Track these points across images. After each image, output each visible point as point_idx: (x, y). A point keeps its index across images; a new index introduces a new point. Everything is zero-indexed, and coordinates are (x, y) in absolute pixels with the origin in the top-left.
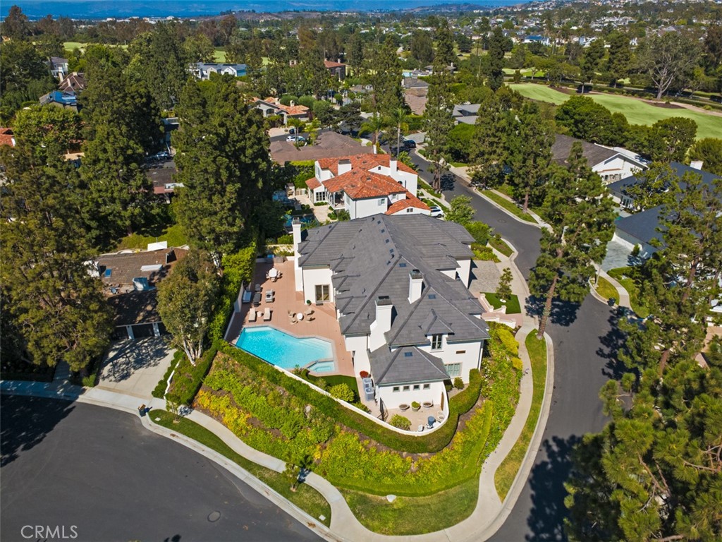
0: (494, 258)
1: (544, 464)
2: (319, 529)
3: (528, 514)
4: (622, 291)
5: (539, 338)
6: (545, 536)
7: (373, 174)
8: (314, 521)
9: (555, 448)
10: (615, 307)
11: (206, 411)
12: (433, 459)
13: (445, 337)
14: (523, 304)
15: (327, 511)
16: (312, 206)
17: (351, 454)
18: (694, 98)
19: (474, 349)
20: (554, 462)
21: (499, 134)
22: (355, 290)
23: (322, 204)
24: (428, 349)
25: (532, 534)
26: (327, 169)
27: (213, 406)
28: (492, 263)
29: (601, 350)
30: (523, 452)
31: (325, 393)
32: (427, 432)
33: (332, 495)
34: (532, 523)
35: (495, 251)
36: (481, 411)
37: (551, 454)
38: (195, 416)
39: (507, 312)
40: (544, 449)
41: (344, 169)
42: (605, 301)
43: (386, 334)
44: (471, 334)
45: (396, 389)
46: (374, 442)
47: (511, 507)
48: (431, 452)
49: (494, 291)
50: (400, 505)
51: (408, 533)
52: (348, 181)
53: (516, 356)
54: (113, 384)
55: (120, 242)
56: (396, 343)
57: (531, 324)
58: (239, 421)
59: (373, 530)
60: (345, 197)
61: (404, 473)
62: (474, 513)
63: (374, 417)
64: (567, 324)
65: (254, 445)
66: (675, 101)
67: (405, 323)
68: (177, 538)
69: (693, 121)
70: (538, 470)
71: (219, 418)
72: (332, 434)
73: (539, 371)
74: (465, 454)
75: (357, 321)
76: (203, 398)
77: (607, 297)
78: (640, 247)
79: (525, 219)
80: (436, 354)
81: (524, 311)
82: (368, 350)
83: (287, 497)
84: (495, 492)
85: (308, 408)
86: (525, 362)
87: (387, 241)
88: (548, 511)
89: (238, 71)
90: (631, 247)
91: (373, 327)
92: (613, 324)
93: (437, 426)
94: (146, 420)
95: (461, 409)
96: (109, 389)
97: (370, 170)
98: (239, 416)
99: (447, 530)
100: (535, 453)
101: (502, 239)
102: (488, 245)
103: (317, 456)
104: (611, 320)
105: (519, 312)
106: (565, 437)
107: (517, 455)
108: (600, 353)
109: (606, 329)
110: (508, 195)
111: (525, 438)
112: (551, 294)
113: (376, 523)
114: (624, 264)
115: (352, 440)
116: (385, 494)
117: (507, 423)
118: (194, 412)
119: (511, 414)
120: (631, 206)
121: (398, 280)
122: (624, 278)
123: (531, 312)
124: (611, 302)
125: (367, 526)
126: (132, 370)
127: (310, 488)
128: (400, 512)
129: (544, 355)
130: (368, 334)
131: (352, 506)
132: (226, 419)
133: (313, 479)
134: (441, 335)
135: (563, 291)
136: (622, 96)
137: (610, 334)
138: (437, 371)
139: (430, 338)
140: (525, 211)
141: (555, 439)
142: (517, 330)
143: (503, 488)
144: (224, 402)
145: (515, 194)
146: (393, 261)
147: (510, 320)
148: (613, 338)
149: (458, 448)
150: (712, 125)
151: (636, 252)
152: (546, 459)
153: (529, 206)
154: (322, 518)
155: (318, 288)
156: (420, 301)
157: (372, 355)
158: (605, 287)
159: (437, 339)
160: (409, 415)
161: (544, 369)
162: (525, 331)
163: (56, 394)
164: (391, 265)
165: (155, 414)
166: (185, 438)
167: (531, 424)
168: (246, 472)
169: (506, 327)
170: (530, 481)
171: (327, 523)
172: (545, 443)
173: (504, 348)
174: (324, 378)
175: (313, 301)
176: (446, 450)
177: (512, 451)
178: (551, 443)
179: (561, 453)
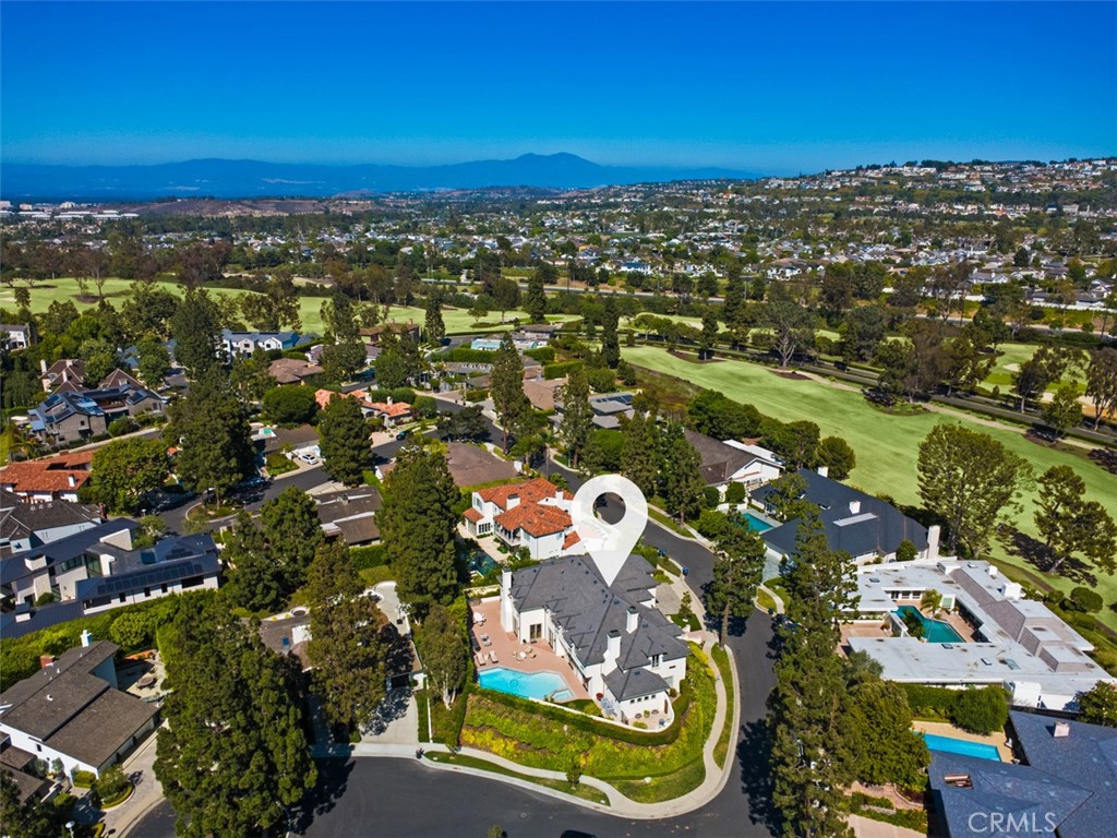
0: (667, 580)
1: (744, 741)
2: (602, 808)
3: (740, 774)
4: (778, 601)
5: (722, 649)
6: (754, 785)
7: (543, 506)
8: (597, 805)
9: (750, 730)
10: (774, 615)
11: (473, 746)
12: (671, 748)
13: (661, 656)
14: (702, 621)
15: (604, 797)
16: (475, 539)
17: (611, 757)
18: (820, 365)
19: (681, 663)
20: (751, 739)
21: (649, 452)
22: (581, 626)
23: (485, 536)
24: (649, 668)
25: (745, 786)
26: (490, 500)
27: (479, 741)
28: (666, 584)
29: (769, 653)
30: (728, 737)
31: (579, 713)
32: (663, 729)
33: (604, 787)
34: (744, 779)
35: (666, 573)
36: (694, 711)
37: (748, 734)
38: (465, 751)
39: (692, 630)
40: (742, 732)
41: (513, 504)
42: (766, 611)
43: (617, 660)
44: (679, 652)
45: (632, 701)
46: (625, 744)
47: (729, 772)
48: (669, 743)
49: (677, 613)
50: (655, 783)
51: (666, 800)
52: (522, 517)
53: (707, 666)
54: (375, 738)
55: (290, 599)
56: (627, 666)
57: (712, 638)
58: (508, 748)
59: (641, 802)
60: (521, 533)
61: (653, 761)
62: (706, 781)
63: (618, 723)
64: (740, 635)
65: (528, 764)
66: (801, 370)
67: (630, 649)
68: (504, 834)
69: (816, 425)
70: (741, 747)
71: (488, 749)
72: (592, 744)
73: (727, 676)
74: (691, 742)
75: (593, 653)
76: (467, 735)
77: (767, 607)
78: (787, 556)
79: (683, 534)
80: (655, 671)
81: (704, 627)
82: (602, 675)
83: (571, 794)
84: (716, 765)
85: (565, 728)
86: (715, 670)
87: (595, 582)
88: (753, 770)
89: (283, 343)
90: (779, 557)
91: (606, 655)
92: (775, 630)
93: (667, 725)
94: (424, 760)
95: (681, 710)
96: (373, 742)
97: (539, 503)
98: (506, 745)
99: (691, 793)
100: (736, 736)
101: (670, 560)
102: (659, 567)
103: (583, 762)
104: (773, 627)
105: (700, 629)
106: (755, 721)
107: (724, 739)
108: (769, 656)
109: (770, 635)
110: (661, 508)
111: (727, 726)
112: (727, 612)
113: (642, 798)
114: (776, 574)
115: (608, 745)
116: (643, 778)
117: (713, 718)
118: (463, 748)
119: (714, 711)
120: (774, 512)
121: (616, 615)
122: (777, 587)
123: (710, 627)
124: (771, 612)
125: (636, 801)
126: (385, 724)
127: (585, 786)
128: (657, 788)
129: (728, 664)
130: (603, 661)
131: (621, 790)
132: (495, 749)
133: (584, 779)
134: (658, 656)
135: (736, 609)
136: (747, 363)
137: (774, 639)
138: (659, 684)
139: (651, 658)
140: (682, 527)
141: (748, 724)
142: (702, 645)
143: (720, 761)
144: (488, 735)
145: (668, 507)
146: (608, 600)
147: (695, 636)
148: (777, 643)
149: (685, 738)
150: (839, 401)
151: (784, 561)
152: (744, 737)
153: (685, 520)
154: (603, 802)
155: (532, 627)
156: (637, 631)
157: (606, 679)
158: (764, 598)
159: (656, 657)
160: (643, 720)
161: (730, 674)
162: (709, 645)
163: (327, 753)
164: (607, 603)
165: (430, 755)
166: (467, 768)
167: (729, 716)
168: (532, 784)
169: (694, 644)
170: (737, 754)
171: (608, 803)
172: (742, 728)
173: (698, 661)
174: (574, 702)
175: (528, 640)
176: (677, 741)
177: (721, 737)
178: (746, 727)
179: (754, 733)
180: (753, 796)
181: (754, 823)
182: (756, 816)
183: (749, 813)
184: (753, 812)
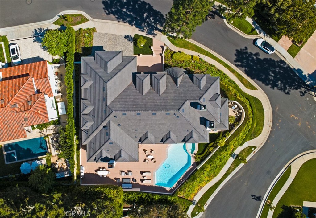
3: (263, 85)
6: (271, 82)
8: (253, 152)
9: (239, 63)
15: (251, 147)
20: (245, 67)
25: (270, 86)
30: (239, 75)
33: (246, 145)
34: (267, 85)
37: (242, 66)
38: (197, 199)
40: (239, 67)
59: (260, 133)
62: (260, 100)
84: (253, 91)
88: (263, 77)
99: (264, 110)
106: (235, 57)
118: (195, 199)
125: (259, 135)
127: (241, 153)
131: (251, 139)
133: (237, 152)
141: (235, 61)
143: (253, 88)
152: (244, 69)
154: (253, 149)
171: (255, 147)
172: (237, 66)
178: (237, 63)
179: (242, 62)
180: (277, 86)
181: (289, 94)
182: (286, 91)
183: (284, 93)
184: (284, 91)
